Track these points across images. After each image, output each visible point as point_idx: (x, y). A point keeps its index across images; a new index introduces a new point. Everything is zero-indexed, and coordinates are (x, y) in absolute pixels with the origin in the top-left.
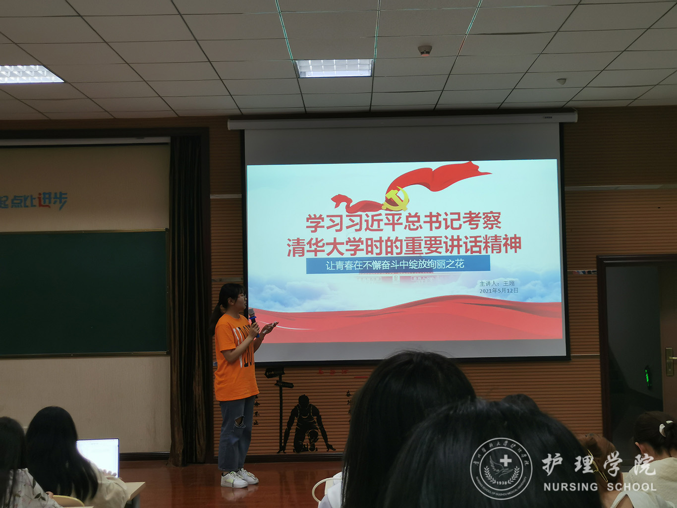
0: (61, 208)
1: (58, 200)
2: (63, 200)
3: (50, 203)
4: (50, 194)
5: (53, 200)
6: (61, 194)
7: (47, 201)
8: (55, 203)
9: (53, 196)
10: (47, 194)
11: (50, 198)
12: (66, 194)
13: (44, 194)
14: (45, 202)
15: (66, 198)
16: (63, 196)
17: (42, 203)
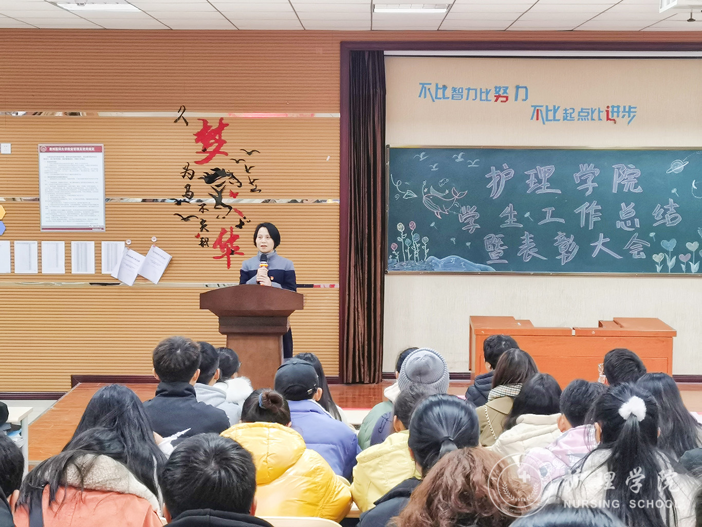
0: (629, 123)
1: (627, 114)
2: (632, 115)
3: (618, 116)
4: (618, 107)
5: (621, 114)
6: (630, 106)
7: (615, 114)
8: (623, 116)
9: (621, 109)
10: (616, 107)
11: (618, 112)
12: (636, 108)
13: (613, 107)
14: (613, 116)
15: (636, 112)
16: (632, 110)
17: (610, 117)
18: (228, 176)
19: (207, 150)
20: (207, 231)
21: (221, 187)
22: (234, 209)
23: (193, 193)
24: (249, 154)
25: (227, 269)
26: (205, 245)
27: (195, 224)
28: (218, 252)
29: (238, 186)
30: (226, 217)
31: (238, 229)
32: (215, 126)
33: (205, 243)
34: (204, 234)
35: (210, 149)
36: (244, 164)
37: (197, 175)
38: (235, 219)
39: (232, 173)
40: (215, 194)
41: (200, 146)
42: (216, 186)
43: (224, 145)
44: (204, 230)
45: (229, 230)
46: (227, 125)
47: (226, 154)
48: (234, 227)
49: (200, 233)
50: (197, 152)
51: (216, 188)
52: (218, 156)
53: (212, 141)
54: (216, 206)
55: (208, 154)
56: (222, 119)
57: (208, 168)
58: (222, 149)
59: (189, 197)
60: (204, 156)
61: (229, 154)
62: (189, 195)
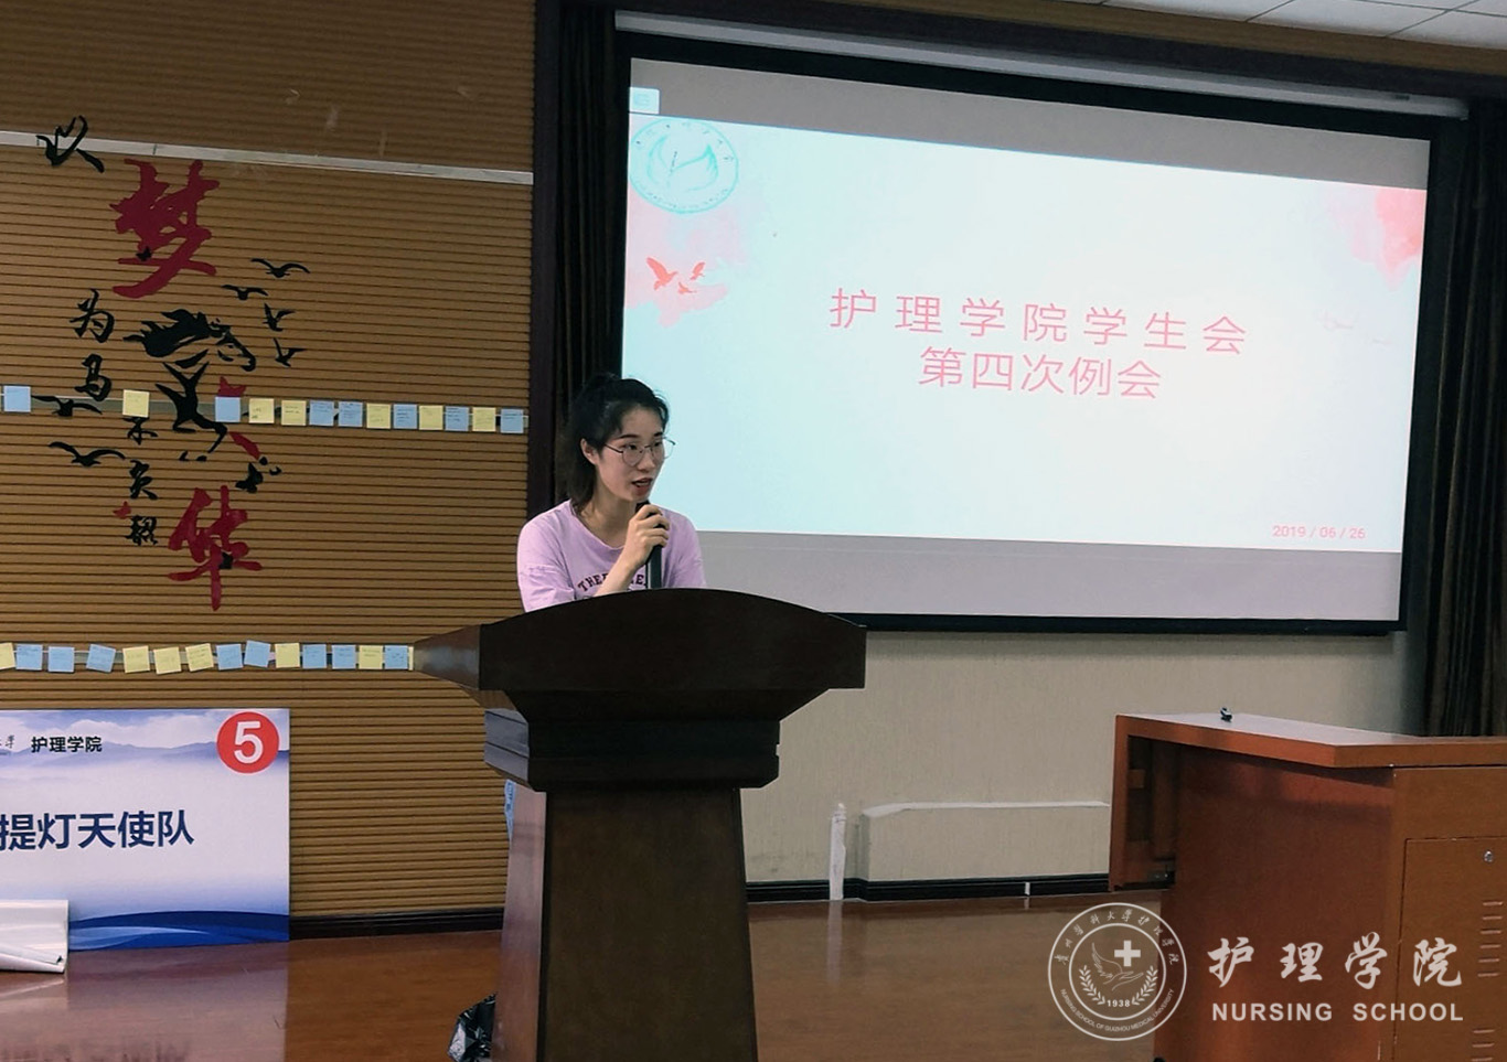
18: (216, 334)
19: (154, 256)
20: (153, 497)
21: (195, 369)
22: (233, 434)
23: (108, 382)
24: (279, 273)
25: (210, 610)
26: (145, 538)
27: (114, 473)
28: (184, 559)
29: (247, 368)
30: (209, 456)
31: (245, 495)
32: (177, 183)
33: (146, 533)
34: (142, 507)
35: (164, 252)
36: (261, 304)
37: (122, 328)
38: (233, 463)
39: (226, 328)
40: (179, 388)
41: (130, 243)
42: (178, 363)
43: (206, 242)
44: (142, 494)
45: (218, 495)
46: (214, 184)
47: (210, 270)
48: (232, 486)
49: (131, 502)
50: (121, 261)
51: (178, 369)
52: (184, 277)
53: (168, 230)
54: (177, 422)
55: (156, 269)
56: (198, 164)
57: (156, 309)
58: (201, 254)
59: (98, 393)
60: (142, 273)
61: (219, 272)
62: (96, 387)
